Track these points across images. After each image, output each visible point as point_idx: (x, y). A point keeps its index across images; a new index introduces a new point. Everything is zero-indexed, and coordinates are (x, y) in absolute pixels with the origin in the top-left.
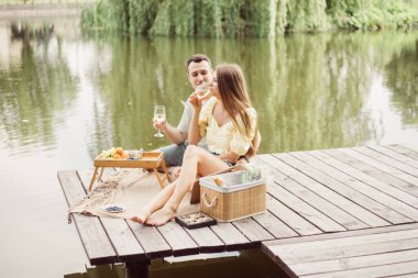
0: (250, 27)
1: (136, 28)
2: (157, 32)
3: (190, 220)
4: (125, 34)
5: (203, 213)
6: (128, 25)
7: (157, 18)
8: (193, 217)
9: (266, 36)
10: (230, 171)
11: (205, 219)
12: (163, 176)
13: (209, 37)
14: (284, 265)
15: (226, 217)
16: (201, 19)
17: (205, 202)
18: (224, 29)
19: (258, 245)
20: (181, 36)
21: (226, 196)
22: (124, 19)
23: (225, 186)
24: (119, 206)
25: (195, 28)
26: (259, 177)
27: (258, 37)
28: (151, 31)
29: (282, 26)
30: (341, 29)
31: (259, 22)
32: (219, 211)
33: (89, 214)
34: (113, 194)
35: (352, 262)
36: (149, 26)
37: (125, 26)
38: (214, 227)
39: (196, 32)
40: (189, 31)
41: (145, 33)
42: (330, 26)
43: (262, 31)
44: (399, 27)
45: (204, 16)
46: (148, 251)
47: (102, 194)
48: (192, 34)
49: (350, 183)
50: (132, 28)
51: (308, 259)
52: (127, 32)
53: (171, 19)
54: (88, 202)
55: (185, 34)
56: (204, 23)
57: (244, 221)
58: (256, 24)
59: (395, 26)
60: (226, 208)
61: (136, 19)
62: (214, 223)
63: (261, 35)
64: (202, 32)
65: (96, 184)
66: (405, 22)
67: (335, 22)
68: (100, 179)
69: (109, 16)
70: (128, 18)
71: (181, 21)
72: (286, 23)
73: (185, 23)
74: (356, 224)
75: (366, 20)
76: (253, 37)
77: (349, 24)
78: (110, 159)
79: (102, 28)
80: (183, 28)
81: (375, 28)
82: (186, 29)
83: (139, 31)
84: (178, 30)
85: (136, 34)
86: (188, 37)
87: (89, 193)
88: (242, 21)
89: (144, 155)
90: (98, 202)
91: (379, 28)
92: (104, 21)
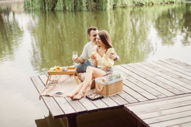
0: (98, 6)
1: (49, 8)
2: (58, 9)
3: (92, 97)
4: (44, 10)
5: (97, 93)
6: (45, 7)
7: (58, 3)
8: (93, 95)
9: (106, 10)
10: (107, 75)
11: (98, 96)
12: (77, 77)
13: (81, 11)
14: (135, 115)
15: (107, 95)
16: (77, 3)
17: (98, 89)
18: (87, 7)
19: (122, 106)
20: (69, 10)
21: (107, 86)
22: (43, 4)
23: (106, 82)
24: (61, 92)
25: (75, 7)
26: (120, 77)
27: (102, 10)
28: (55, 9)
29: (112, 4)
30: (137, 5)
31: (103, 4)
32: (104, 92)
33: (48, 96)
34: (57, 86)
35: (163, 112)
36: (54, 6)
37: (44, 7)
38: (103, 99)
39: (75, 9)
40: (72, 8)
41: (53, 10)
42: (131, 4)
43: (104, 8)
44: (161, 4)
45: (79, 2)
46: (77, 111)
47: (52, 86)
48: (73, 9)
49: (156, 77)
50: (47, 8)
51: (145, 112)
52: (45, 9)
53: (64, 3)
54: (47, 90)
55: (70, 10)
56: (79, 5)
57: (114, 96)
58: (101, 4)
59: (160, 3)
60: (107, 91)
61: (48, 4)
62: (103, 97)
63: (103, 9)
64: (78, 9)
65: (49, 82)
66: (164, 1)
67: (134, 2)
68: (50, 80)
69: (36, 3)
70: (45, 4)
71: (69, 4)
72: (113, 4)
73: (70, 5)
74: (161, 95)
75: (147, 1)
76: (100, 10)
77: (140, 3)
78: (54, 71)
79: (34, 8)
80: (69, 7)
81: (151, 4)
82: (71, 7)
83: (50, 9)
84: (67, 8)
85: (49, 10)
86: (72, 11)
87: (47, 86)
88: (95, 3)
89: (69, 69)
90: (51, 90)
91: (153, 4)
92: (34, 5)
